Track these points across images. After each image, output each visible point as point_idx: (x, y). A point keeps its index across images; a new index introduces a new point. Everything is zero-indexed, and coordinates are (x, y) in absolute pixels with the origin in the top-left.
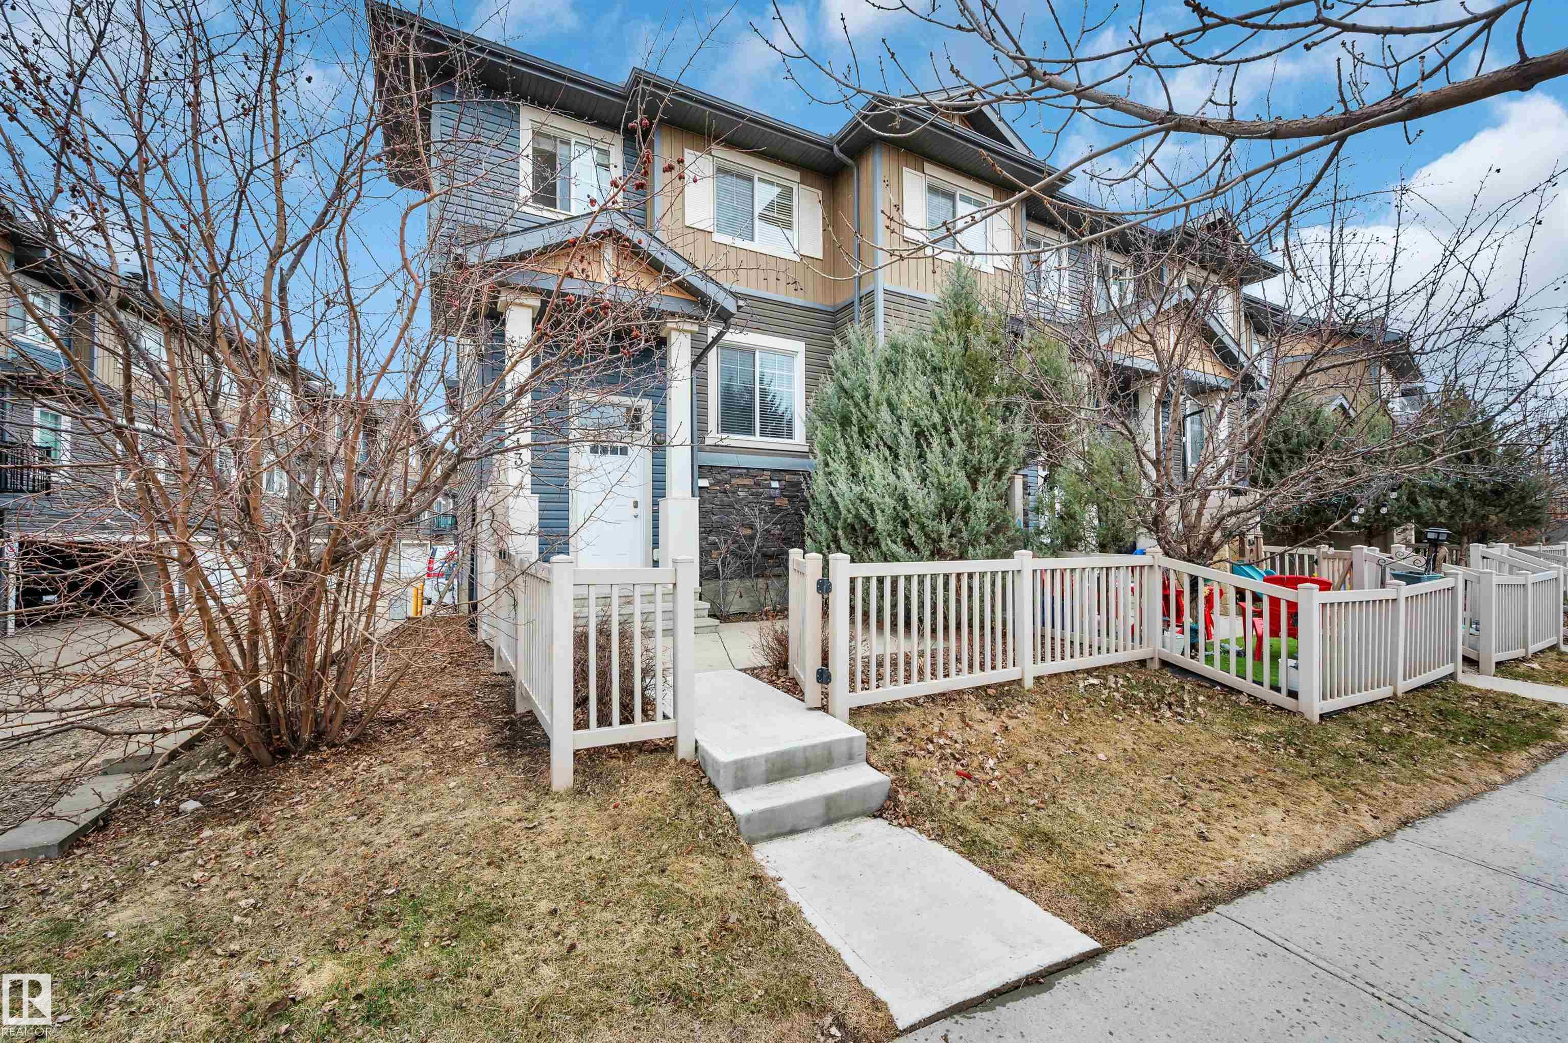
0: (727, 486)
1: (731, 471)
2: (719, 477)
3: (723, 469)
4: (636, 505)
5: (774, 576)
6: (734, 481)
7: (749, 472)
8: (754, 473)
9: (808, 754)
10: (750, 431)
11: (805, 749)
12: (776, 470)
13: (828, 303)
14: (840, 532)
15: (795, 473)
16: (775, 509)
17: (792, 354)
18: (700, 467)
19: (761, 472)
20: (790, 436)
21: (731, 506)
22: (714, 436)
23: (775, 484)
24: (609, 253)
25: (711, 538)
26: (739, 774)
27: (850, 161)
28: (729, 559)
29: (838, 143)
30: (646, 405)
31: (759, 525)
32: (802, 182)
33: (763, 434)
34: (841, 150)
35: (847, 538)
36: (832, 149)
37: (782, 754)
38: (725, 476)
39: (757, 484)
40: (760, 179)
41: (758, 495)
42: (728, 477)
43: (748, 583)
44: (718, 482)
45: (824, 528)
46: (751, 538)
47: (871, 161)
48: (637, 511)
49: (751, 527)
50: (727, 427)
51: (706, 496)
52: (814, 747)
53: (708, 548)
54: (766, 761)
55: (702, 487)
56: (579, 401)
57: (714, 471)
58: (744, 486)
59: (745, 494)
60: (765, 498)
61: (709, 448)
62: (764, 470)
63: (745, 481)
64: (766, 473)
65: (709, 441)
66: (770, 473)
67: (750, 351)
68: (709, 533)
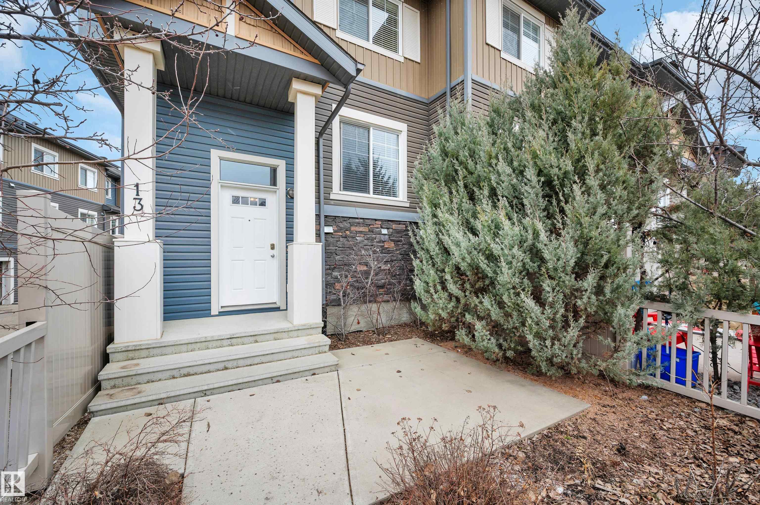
0: (348, 232)
1: (351, 220)
2: (341, 225)
3: (344, 219)
4: (273, 247)
5: (384, 301)
6: (353, 228)
7: (364, 221)
8: (368, 222)
10: (365, 190)
12: (386, 221)
13: (423, 96)
14: (448, 277)
15: (399, 222)
16: (384, 250)
17: (397, 133)
18: (326, 217)
19: (373, 222)
20: (394, 195)
21: (351, 248)
22: (337, 193)
23: (384, 231)
25: (336, 274)
28: (349, 291)
30: (281, 165)
31: (373, 264)
33: (375, 192)
35: (455, 283)
38: (346, 224)
39: (371, 231)
41: (372, 239)
42: (348, 225)
43: (364, 307)
44: (340, 229)
45: (432, 272)
46: (367, 274)
48: (274, 252)
49: (366, 264)
50: (346, 186)
51: (331, 240)
53: (332, 281)
55: (326, 233)
56: (221, 159)
57: (338, 220)
58: (361, 232)
59: (361, 239)
60: (377, 242)
61: (332, 202)
62: (376, 220)
63: (361, 229)
64: (377, 222)
65: (332, 197)
66: (380, 223)
67: (366, 127)
68: (333, 269)
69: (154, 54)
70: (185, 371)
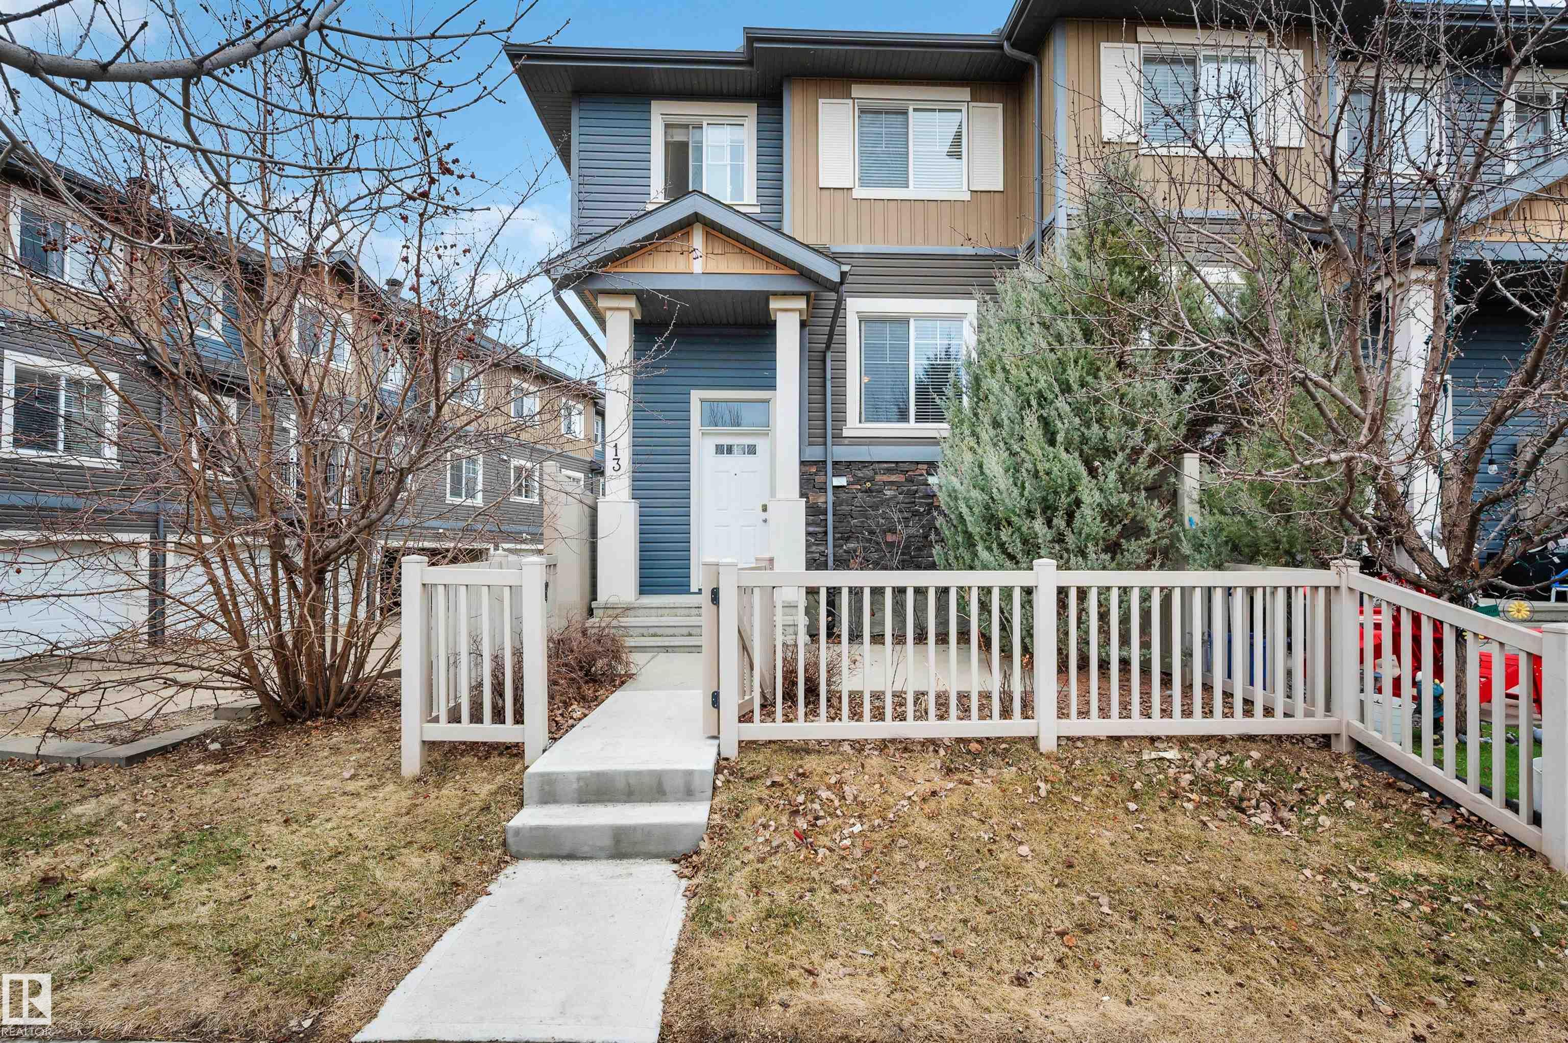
0: (870, 484)
1: (876, 466)
2: (860, 474)
3: (864, 464)
4: (765, 508)
6: (878, 478)
7: (896, 466)
8: (905, 467)
9: (632, 781)
10: (901, 416)
11: (627, 774)
12: (933, 463)
16: (933, 510)
17: (960, 318)
18: (835, 463)
19: (913, 467)
21: (874, 507)
22: (854, 426)
23: (932, 480)
24: (698, 240)
25: (851, 545)
26: (547, 788)
27: (1027, 57)
29: (1009, 38)
30: (772, 397)
31: (908, 529)
32: (974, 99)
33: (918, 419)
34: (1013, 46)
36: (1001, 47)
37: (598, 775)
38: (868, 472)
39: (910, 480)
40: (915, 110)
42: (871, 473)
44: (858, 481)
46: (896, 545)
47: (1052, 48)
48: (767, 514)
49: (897, 532)
50: (872, 412)
51: (844, 496)
52: (639, 773)
53: (848, 556)
54: (579, 779)
55: (834, 487)
56: (702, 401)
57: (853, 467)
58: (892, 483)
59: (892, 493)
60: (920, 498)
61: (846, 441)
62: (918, 463)
63: (893, 478)
64: (920, 466)
65: (846, 433)
66: (925, 467)
67: (903, 321)
68: (847, 540)
69: (631, 311)
70: (652, 631)
